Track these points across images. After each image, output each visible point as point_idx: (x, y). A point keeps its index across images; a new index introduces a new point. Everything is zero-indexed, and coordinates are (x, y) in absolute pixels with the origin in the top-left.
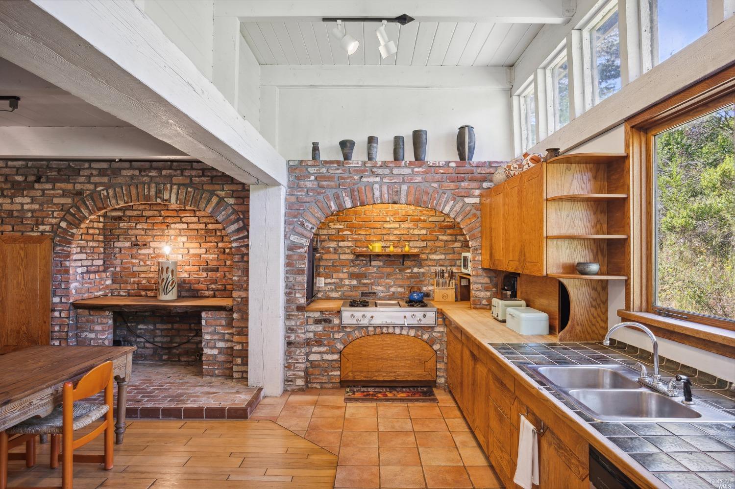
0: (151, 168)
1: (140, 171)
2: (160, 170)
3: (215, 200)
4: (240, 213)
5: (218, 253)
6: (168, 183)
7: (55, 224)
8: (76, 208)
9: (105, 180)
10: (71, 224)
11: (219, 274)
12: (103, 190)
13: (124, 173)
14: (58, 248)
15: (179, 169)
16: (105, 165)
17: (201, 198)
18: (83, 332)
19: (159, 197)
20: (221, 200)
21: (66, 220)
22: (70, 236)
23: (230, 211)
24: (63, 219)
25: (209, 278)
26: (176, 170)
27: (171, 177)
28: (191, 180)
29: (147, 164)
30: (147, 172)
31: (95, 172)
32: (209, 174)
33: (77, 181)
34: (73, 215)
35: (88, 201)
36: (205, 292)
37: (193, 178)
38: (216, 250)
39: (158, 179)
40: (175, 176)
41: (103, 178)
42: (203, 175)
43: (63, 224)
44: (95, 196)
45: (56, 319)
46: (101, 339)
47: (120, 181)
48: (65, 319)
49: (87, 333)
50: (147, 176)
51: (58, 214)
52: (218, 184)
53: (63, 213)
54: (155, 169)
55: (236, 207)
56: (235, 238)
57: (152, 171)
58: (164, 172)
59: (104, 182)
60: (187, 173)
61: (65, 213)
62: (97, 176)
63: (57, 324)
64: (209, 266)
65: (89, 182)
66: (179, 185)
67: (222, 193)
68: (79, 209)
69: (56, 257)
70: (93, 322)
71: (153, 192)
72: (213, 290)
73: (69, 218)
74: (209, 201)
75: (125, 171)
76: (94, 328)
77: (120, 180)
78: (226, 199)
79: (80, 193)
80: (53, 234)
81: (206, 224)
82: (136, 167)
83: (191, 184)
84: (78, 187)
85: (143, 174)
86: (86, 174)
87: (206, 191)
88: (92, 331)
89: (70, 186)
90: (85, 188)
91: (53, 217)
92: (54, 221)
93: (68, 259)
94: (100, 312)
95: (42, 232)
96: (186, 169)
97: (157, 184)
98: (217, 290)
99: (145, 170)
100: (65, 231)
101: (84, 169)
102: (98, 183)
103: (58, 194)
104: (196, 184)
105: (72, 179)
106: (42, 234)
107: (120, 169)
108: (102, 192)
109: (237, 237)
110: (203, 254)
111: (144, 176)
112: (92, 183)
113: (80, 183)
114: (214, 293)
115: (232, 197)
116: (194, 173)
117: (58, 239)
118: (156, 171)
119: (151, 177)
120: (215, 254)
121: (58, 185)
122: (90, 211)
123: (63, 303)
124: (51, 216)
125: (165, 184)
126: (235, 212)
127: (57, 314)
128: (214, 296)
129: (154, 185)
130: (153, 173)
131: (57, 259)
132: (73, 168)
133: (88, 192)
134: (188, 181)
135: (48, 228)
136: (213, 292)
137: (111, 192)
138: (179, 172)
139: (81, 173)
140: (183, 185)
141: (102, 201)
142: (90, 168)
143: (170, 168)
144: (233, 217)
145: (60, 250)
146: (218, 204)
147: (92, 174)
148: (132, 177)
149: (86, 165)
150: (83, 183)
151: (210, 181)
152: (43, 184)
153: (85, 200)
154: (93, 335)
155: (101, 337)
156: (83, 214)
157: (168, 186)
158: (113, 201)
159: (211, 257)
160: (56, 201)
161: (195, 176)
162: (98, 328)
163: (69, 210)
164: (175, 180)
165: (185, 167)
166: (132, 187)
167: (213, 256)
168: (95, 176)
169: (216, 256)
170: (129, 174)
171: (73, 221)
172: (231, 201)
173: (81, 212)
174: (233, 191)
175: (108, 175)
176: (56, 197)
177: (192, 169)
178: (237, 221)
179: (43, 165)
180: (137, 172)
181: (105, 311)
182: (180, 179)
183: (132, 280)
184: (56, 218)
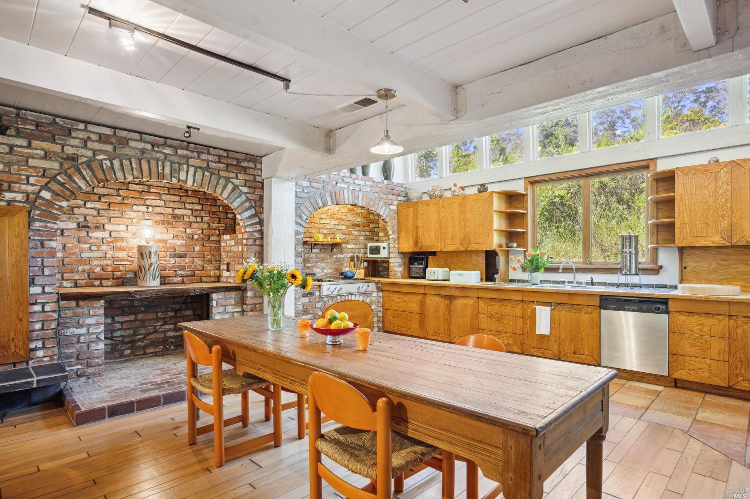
0: (165, 145)
1: (153, 146)
2: (175, 148)
3: (230, 186)
4: (252, 202)
6: (184, 164)
7: (33, 193)
8: (65, 175)
9: (109, 148)
10: (58, 195)
12: (106, 159)
13: (133, 144)
14: (37, 225)
15: (195, 152)
16: (108, 131)
17: (218, 183)
18: (68, 328)
19: (174, 177)
20: (236, 187)
21: (49, 190)
22: (56, 209)
23: (243, 198)
24: (46, 187)
26: (192, 152)
27: (187, 158)
28: (208, 165)
29: (161, 140)
30: (161, 149)
31: (94, 137)
32: (225, 161)
33: (67, 143)
34: (62, 184)
35: (85, 169)
37: (210, 163)
39: (173, 158)
40: (191, 158)
41: (105, 145)
42: (219, 162)
43: (46, 194)
44: (95, 165)
45: (37, 315)
46: (94, 334)
47: (128, 153)
48: (50, 313)
49: (74, 329)
50: (161, 152)
51: (36, 181)
52: (233, 172)
53: (46, 180)
54: (170, 146)
55: (248, 195)
56: (249, 223)
57: (166, 148)
58: (180, 152)
59: (107, 151)
60: (204, 157)
61: (48, 180)
62: (97, 141)
63: (38, 321)
65: (85, 147)
66: (196, 168)
67: (237, 182)
68: (70, 177)
69: (34, 236)
70: (83, 315)
71: (167, 171)
73: (54, 186)
74: (225, 187)
75: (134, 142)
76: (84, 322)
77: (127, 151)
78: (240, 187)
79: (73, 158)
80: (28, 206)
82: (148, 141)
83: (208, 168)
84: (69, 150)
85: (156, 149)
86: (81, 136)
87: (223, 177)
88: (79, 326)
89: (57, 148)
90: (79, 153)
91: (28, 183)
92: (30, 189)
93: (55, 238)
94: (93, 302)
95: (9, 202)
96: (203, 153)
97: (172, 163)
99: (158, 146)
100: (49, 203)
101: (78, 130)
102: (98, 150)
103: (37, 154)
104: (212, 169)
105: (60, 140)
106: (9, 204)
107: (128, 140)
108: (104, 162)
109: (250, 223)
111: (157, 152)
112: (90, 149)
113: (72, 146)
115: (245, 186)
116: (211, 158)
117: (38, 212)
118: (171, 149)
119: (166, 155)
121: (35, 143)
122: (88, 183)
123: (47, 293)
124: (25, 182)
125: (180, 164)
126: (248, 199)
127: (38, 308)
129: (168, 164)
130: (168, 151)
131: (36, 238)
132: (61, 125)
133: (84, 159)
134: (205, 165)
135: (19, 197)
137: (116, 163)
138: (195, 154)
139: (74, 134)
140: (200, 168)
141: (104, 173)
142: (86, 130)
143: (187, 149)
144: (247, 205)
145: (40, 227)
146: (233, 190)
147: (89, 138)
148: (143, 151)
149: (81, 126)
150: (76, 147)
151: (226, 169)
152: (10, 138)
153: (79, 169)
154: (83, 330)
155: (94, 331)
156: (76, 183)
157: (185, 166)
158: (120, 175)
160: (32, 162)
161: (212, 161)
162: (89, 321)
163: (55, 176)
164: (191, 161)
165: (202, 151)
166: (143, 162)
168: (93, 141)
170: (139, 147)
171: (62, 192)
172: (245, 190)
173: (74, 181)
174: (246, 181)
175: (111, 143)
176: (33, 158)
177: (208, 153)
178: (250, 208)
179: (11, 112)
180: (149, 147)
181: (99, 300)
182: (197, 162)
183: (80, 268)
184: (33, 185)
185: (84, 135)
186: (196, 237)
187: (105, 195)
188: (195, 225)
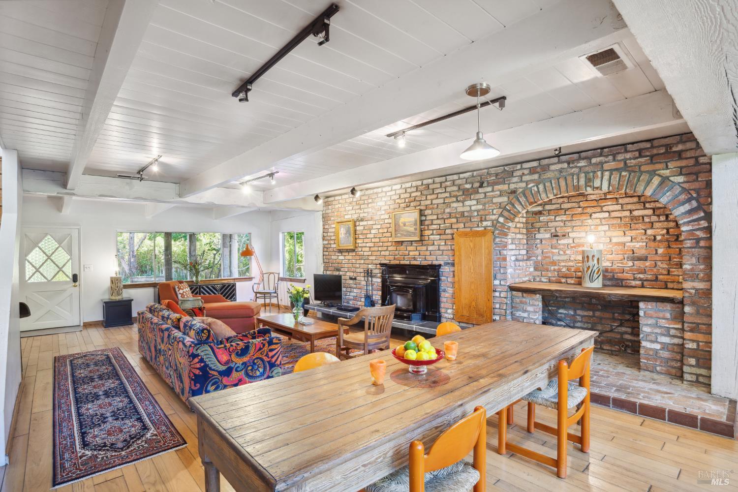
0: (580, 159)
1: (569, 164)
2: (589, 158)
3: (656, 181)
4: (692, 192)
5: (647, 240)
6: (598, 171)
7: (495, 220)
8: (511, 205)
9: (536, 176)
10: (507, 219)
11: (648, 263)
12: (534, 186)
13: (552, 167)
14: (497, 240)
15: (611, 155)
16: (535, 164)
17: (638, 180)
18: (517, 311)
19: (588, 186)
20: (665, 180)
21: (503, 216)
22: (506, 229)
23: (678, 190)
24: (501, 215)
25: (635, 267)
26: (607, 156)
27: (601, 164)
28: (625, 163)
29: (576, 156)
30: (576, 164)
31: (526, 172)
32: (648, 154)
33: (511, 182)
34: (509, 211)
35: (521, 197)
36: (631, 281)
37: (627, 162)
38: (644, 237)
39: (587, 169)
40: (606, 162)
41: (533, 175)
42: (640, 156)
43: (501, 220)
44: (528, 193)
45: (497, 298)
46: (532, 319)
47: (548, 176)
48: (503, 299)
49: (520, 313)
50: (576, 167)
51: (497, 212)
52: (660, 163)
53: (501, 210)
54: (584, 159)
55: (685, 185)
56: (686, 220)
57: (581, 161)
58: (594, 161)
59: (534, 179)
60: (620, 157)
61: (502, 210)
62: (528, 174)
63: (498, 303)
64: (635, 255)
65: (521, 181)
66: (611, 171)
67: (666, 173)
68: (513, 205)
69: (496, 247)
70: (526, 303)
71: (582, 182)
72: (641, 280)
73: (506, 213)
74: (649, 183)
75: (553, 166)
76: (526, 308)
77: (549, 175)
78: (671, 178)
79: (514, 192)
80: (493, 228)
81: (631, 211)
82: (563, 161)
83: (626, 167)
84: (512, 186)
85: (571, 165)
86: (518, 174)
87: (645, 172)
88: (525, 311)
89: (505, 187)
90: (518, 187)
91: (493, 214)
92: (494, 217)
93: (505, 249)
94: (532, 295)
95: (485, 228)
96: (619, 153)
97: (586, 173)
98: (646, 280)
99: (573, 162)
100: (503, 225)
101: (517, 170)
102: (529, 181)
103: (496, 195)
104: (632, 166)
105: (507, 181)
106: (485, 229)
107: (549, 165)
108: (533, 188)
109: (689, 219)
110: (627, 242)
111: (572, 168)
112: (524, 182)
113: (514, 183)
114: (643, 284)
115: (681, 174)
116: (628, 155)
117: (497, 232)
118: (585, 160)
119: (580, 168)
120: (643, 242)
121: (496, 187)
122: (523, 206)
123: (502, 285)
124: (492, 213)
125: (594, 172)
126: (684, 190)
127: (497, 294)
128: (643, 286)
129: (583, 175)
130: (582, 163)
131: (497, 249)
132: (508, 171)
133: (521, 190)
134: (622, 165)
135: (489, 223)
136: (640, 282)
137: (541, 187)
138: (611, 158)
139: (514, 175)
140: (616, 169)
141: (533, 197)
142: (522, 169)
143: (601, 155)
144: (683, 197)
145: (498, 241)
146: (661, 184)
147: (523, 174)
148: (561, 171)
149: (519, 167)
150: (516, 183)
151: (649, 161)
152: (485, 188)
153: (518, 198)
154: (525, 315)
155: (532, 317)
156: (517, 209)
157: (599, 173)
158: (543, 195)
159: (638, 245)
160: (495, 200)
161: (630, 159)
162: (530, 309)
163: (505, 207)
164: (606, 166)
165: (617, 152)
166: (560, 180)
167: (641, 244)
168: (526, 175)
169: (645, 244)
170: (557, 169)
171: (509, 216)
172: (681, 179)
173: (515, 208)
174: (681, 168)
175: (538, 172)
176: (495, 197)
177: (626, 151)
178: (689, 200)
179: (485, 173)
180: (565, 165)
181: (536, 294)
182: (613, 165)
183: (552, 268)
184: (495, 215)
185: (519, 173)
186: (659, 238)
187: (569, 208)
188: (657, 225)
